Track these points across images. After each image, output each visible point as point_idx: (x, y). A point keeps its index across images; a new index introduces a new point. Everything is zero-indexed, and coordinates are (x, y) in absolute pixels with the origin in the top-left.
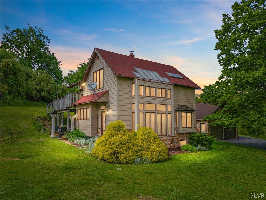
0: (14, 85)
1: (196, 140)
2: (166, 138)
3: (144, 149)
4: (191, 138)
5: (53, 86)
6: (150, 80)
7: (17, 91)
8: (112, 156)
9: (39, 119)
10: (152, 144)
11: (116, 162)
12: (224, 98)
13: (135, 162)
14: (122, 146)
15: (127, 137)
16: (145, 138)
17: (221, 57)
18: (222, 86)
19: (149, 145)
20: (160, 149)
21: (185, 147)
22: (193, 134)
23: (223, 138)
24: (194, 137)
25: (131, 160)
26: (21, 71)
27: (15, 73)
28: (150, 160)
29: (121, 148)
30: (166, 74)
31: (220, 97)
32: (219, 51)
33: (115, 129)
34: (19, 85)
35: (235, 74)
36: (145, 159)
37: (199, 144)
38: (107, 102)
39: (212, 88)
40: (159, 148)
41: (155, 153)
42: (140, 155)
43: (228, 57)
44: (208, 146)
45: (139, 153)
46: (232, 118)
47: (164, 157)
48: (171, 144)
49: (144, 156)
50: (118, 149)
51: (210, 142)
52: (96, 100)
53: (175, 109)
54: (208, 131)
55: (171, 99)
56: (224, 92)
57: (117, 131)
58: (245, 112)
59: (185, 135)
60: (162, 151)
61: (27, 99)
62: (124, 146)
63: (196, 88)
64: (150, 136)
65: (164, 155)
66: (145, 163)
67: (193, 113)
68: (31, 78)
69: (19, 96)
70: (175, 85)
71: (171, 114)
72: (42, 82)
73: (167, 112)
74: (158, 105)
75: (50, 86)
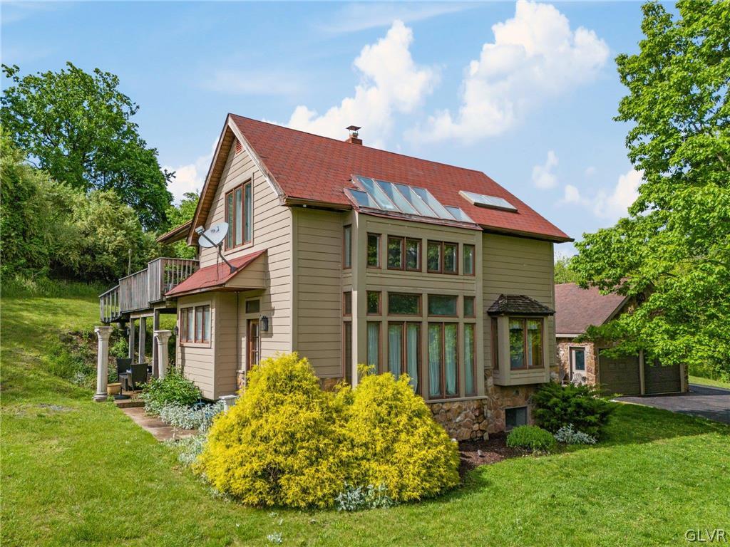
0: (13, 234)
1: (557, 409)
2: (455, 406)
3: (375, 455)
4: (541, 402)
5: (131, 237)
6: (403, 216)
7: (23, 251)
8: (259, 484)
9: (75, 337)
10: (403, 436)
11: (273, 503)
12: (647, 271)
13: (339, 502)
14: (297, 448)
15: (316, 414)
16: (379, 414)
17: (636, 143)
18: (640, 235)
19: (394, 440)
20: (431, 454)
21: (519, 435)
22: (548, 389)
23: (640, 393)
24: (551, 397)
25: (324, 496)
26: (34, 194)
27: (18, 199)
28: (395, 495)
29: (293, 452)
30: (460, 197)
31: (633, 266)
32: (632, 124)
33: (275, 386)
34: (29, 234)
35: (685, 193)
36: (376, 492)
37: (568, 422)
38: (264, 290)
39: (606, 240)
40: (429, 448)
41: (414, 469)
42: (360, 476)
43: (663, 141)
44: (597, 428)
45: (356, 471)
46: (673, 336)
47: (445, 480)
48: (474, 424)
49: (374, 481)
50: (280, 459)
51: (603, 415)
52: (224, 284)
53: (487, 309)
54: (593, 371)
55: (473, 278)
56: (646, 252)
57: (282, 392)
58: (717, 317)
59: (522, 393)
60: (437, 459)
61: (52, 276)
62: (303, 448)
63: (558, 242)
64: (396, 407)
65: (444, 474)
66: (378, 507)
67: (547, 321)
68: (69, 215)
69: (28, 267)
70: (488, 231)
71: (473, 325)
72: (99, 226)
73: (461, 319)
74: (431, 297)
75: (125, 236)
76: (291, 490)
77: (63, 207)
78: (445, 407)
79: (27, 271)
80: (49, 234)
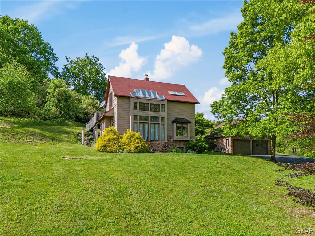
2: (158, 143)
3: (126, 145)
6: (144, 98)
7: (68, 114)
8: (103, 148)
9: (79, 134)
10: (132, 142)
11: (105, 151)
13: (117, 152)
14: (110, 142)
16: (128, 138)
25: (114, 150)
26: (71, 98)
27: (67, 99)
28: (128, 151)
30: (168, 93)
33: (108, 132)
34: (70, 109)
36: (125, 151)
38: (114, 116)
45: (122, 147)
48: (163, 148)
49: (125, 149)
50: (107, 144)
55: (164, 113)
61: (76, 121)
62: (112, 142)
66: (125, 153)
67: (189, 124)
68: (81, 104)
69: (70, 118)
70: (169, 101)
71: (164, 124)
72: (89, 106)
73: (160, 123)
74: (151, 117)
75: (96, 109)
76: (108, 149)
77: (79, 101)
78: (154, 143)
79: (69, 119)
80: (75, 109)
